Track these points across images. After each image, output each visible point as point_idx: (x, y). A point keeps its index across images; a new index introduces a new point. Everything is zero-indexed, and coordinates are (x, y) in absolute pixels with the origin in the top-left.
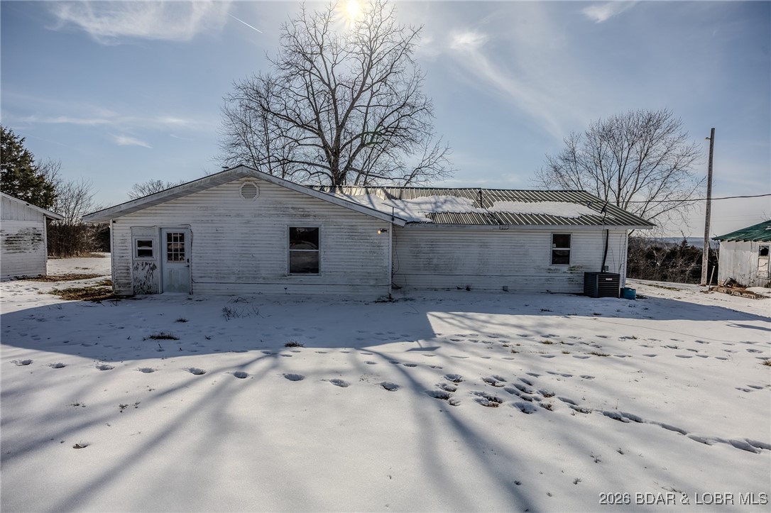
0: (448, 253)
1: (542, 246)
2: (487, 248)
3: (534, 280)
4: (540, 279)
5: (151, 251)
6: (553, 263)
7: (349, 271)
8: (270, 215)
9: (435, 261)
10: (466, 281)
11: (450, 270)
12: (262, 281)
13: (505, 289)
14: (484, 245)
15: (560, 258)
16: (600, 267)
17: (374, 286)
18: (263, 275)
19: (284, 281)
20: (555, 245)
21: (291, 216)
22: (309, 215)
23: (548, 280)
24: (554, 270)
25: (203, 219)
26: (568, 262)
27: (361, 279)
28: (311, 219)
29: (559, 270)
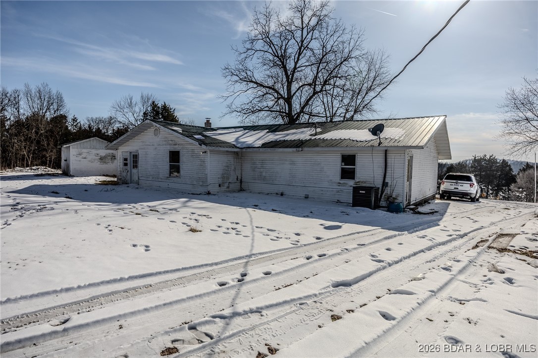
0: (271, 168)
1: (333, 164)
2: (295, 165)
3: (327, 191)
4: (332, 191)
5: (127, 163)
6: (341, 178)
7: (192, 176)
8: (163, 145)
9: (264, 174)
10: (281, 189)
11: (273, 180)
12: (160, 180)
13: (307, 197)
14: (293, 163)
15: (348, 174)
16: (382, 183)
17: (201, 186)
18: (161, 177)
19: (168, 181)
20: (343, 164)
21: (170, 144)
22: (176, 144)
23: (338, 192)
24: (343, 184)
25: (142, 147)
26: (353, 178)
27: (196, 181)
28: (177, 146)
29: (347, 184)
